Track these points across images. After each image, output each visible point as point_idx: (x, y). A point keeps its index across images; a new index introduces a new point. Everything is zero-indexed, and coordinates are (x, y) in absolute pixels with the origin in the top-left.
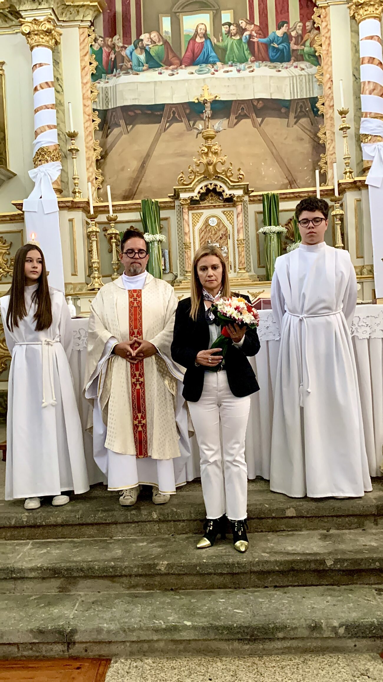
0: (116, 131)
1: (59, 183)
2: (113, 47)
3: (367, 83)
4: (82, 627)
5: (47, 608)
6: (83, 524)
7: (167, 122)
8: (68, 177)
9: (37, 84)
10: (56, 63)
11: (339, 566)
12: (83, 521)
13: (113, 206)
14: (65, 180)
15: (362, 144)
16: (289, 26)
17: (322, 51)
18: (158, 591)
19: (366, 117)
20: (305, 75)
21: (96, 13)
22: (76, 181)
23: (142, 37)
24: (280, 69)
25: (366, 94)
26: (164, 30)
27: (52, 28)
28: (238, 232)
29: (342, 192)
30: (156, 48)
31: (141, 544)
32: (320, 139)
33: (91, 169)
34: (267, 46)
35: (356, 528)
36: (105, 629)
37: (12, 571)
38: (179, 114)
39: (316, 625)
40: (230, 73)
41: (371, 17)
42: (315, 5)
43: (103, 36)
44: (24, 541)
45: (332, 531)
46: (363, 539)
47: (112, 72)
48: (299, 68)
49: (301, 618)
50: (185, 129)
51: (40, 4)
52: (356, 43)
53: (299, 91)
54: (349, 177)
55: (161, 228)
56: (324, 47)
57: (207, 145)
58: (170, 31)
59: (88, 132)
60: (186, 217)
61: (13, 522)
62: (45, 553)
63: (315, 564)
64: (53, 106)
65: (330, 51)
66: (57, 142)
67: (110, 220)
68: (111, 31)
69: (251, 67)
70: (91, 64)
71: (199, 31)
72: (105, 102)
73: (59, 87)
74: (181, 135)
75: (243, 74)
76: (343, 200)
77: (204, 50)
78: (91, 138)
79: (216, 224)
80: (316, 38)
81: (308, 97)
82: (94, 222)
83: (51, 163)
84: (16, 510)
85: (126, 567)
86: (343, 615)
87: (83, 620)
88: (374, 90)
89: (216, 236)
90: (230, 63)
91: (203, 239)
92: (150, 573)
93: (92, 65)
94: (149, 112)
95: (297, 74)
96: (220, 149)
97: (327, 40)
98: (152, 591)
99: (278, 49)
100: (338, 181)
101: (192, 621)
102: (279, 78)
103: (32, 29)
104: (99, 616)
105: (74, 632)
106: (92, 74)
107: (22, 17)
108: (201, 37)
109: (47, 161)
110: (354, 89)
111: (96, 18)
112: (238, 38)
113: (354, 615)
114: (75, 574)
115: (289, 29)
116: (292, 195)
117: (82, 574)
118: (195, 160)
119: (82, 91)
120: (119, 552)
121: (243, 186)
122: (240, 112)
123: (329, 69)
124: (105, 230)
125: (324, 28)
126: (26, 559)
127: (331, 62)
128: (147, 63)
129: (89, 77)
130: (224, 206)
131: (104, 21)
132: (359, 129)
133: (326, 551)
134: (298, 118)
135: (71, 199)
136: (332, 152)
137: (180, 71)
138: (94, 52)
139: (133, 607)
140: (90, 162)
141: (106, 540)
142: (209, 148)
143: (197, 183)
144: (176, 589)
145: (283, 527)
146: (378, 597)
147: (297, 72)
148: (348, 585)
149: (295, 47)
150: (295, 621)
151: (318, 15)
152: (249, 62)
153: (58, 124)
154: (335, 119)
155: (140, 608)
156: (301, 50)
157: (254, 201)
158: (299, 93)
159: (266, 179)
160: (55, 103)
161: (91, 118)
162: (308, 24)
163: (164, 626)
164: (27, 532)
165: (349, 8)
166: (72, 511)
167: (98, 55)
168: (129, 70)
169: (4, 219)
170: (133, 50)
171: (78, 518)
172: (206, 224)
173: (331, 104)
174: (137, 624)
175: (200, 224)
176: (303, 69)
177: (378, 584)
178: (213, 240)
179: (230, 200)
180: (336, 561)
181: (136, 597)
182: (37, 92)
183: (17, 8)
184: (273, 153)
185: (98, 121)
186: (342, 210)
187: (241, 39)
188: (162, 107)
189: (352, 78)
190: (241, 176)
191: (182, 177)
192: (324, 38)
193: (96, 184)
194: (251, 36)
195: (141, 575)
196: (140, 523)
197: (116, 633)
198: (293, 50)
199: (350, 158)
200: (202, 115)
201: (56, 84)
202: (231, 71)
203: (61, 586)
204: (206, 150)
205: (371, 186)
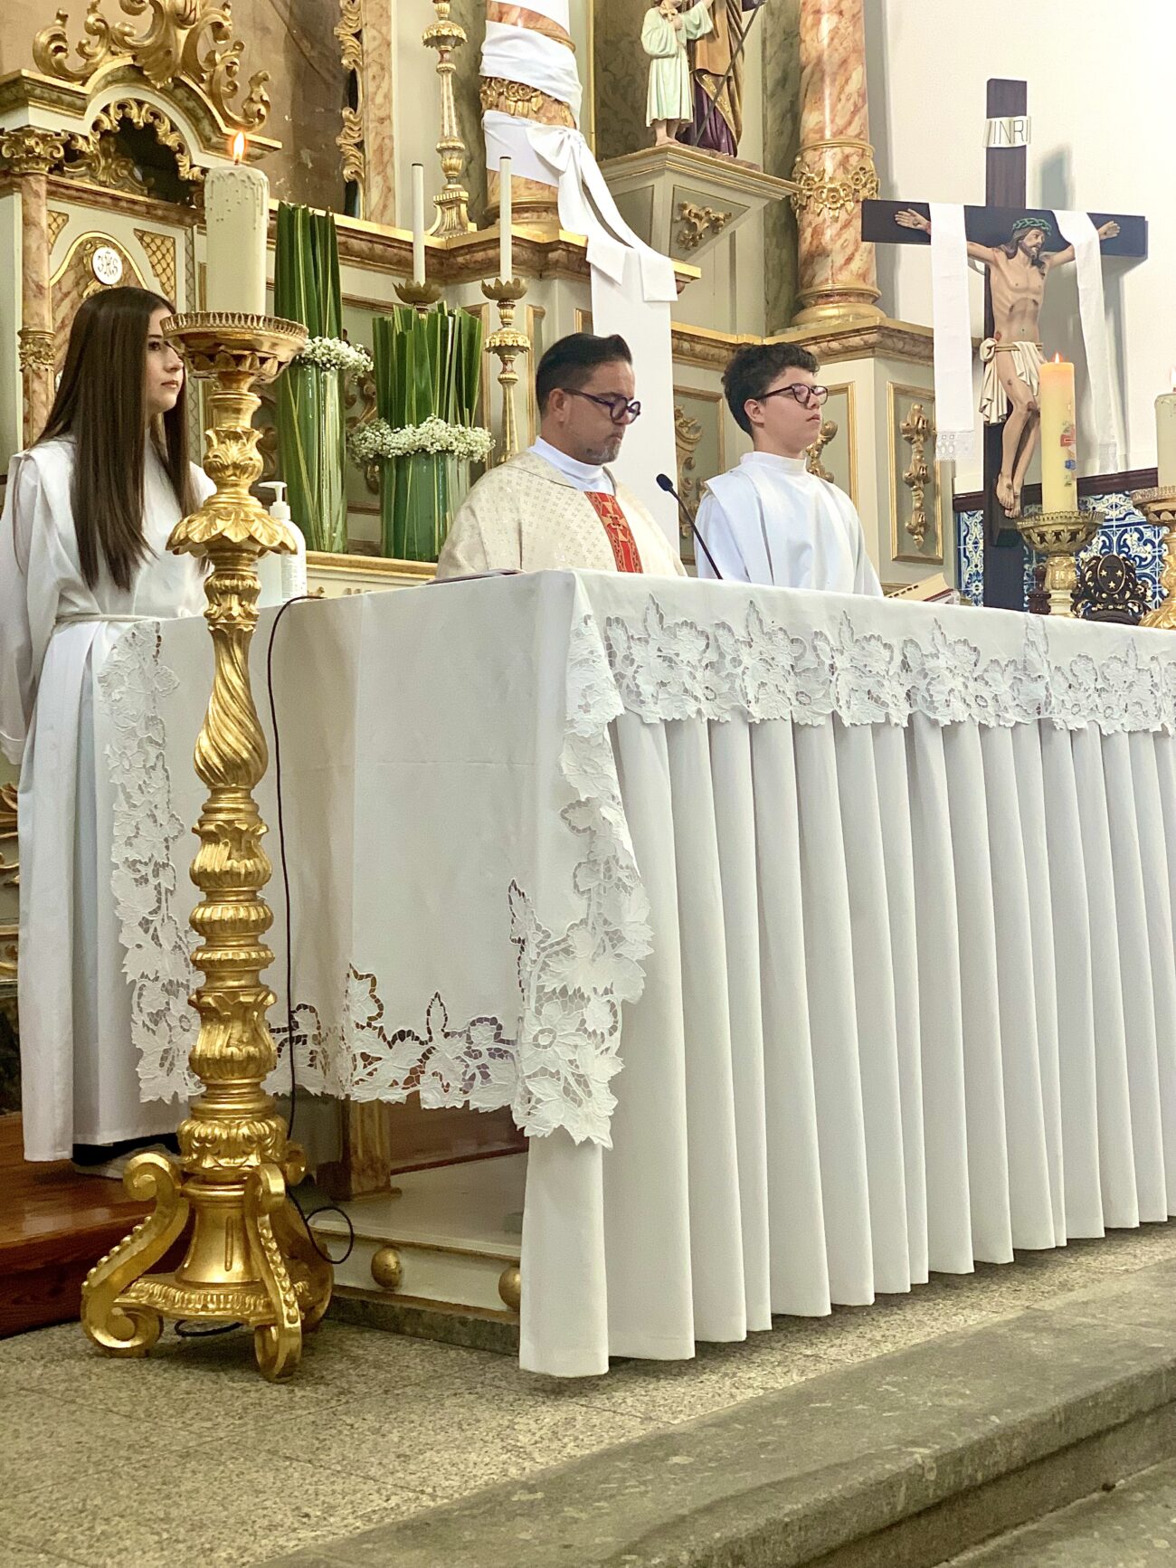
19: (504, 18)
79: (116, 277)
132: (479, 56)
136: (379, 113)
143: (102, 83)
172: (82, 268)
190: (263, 109)
191: (60, 37)
199: (463, 151)
205: (598, 271)
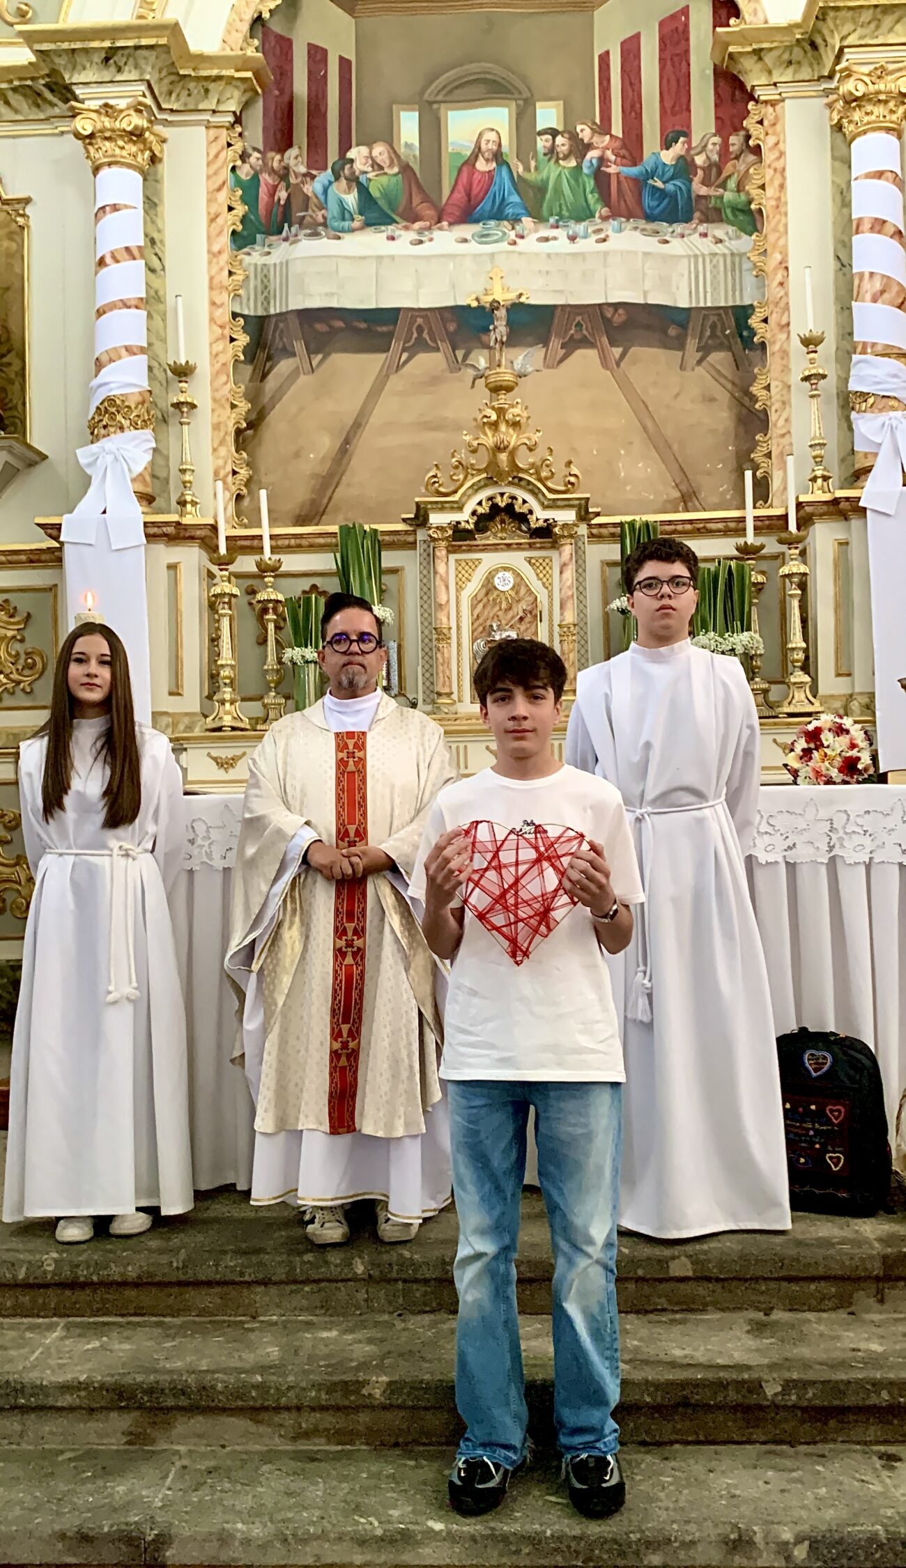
0: (284, 366)
1: (148, 478)
2: (284, 174)
3: (867, 276)
4: (184, 1530)
5: (100, 1483)
6: (186, 1284)
7: (404, 350)
8: (168, 466)
9: (103, 250)
10: (151, 203)
11: (794, 1397)
12: (189, 1276)
13: (272, 537)
14: (162, 474)
15: (853, 415)
16: (689, 143)
17: (765, 201)
18: (364, 1447)
19: (864, 352)
20: (724, 255)
21: (248, 95)
22: (187, 477)
23: (350, 155)
24: (667, 238)
25: (863, 301)
26: (402, 142)
27: (146, 124)
28: (562, 607)
29: (805, 522)
30: (384, 180)
31: (325, 1334)
32: (757, 401)
33: (223, 451)
34: (639, 183)
35: (834, 1309)
36: (239, 1535)
37: (16, 1391)
38: (431, 333)
39: (740, 1536)
40: (551, 242)
41: (880, 128)
42: (751, 97)
43: (261, 147)
44: (47, 1320)
45: (778, 1315)
46: (851, 1334)
47: (280, 233)
48: (710, 238)
49: (705, 1519)
50: (444, 365)
51: (119, 70)
52: (844, 186)
53: (709, 289)
54: (822, 488)
55: (381, 592)
56: (770, 191)
57: (495, 404)
58: (417, 144)
59: (218, 366)
60: (441, 568)
61: (21, 1275)
62: (93, 1349)
63: (738, 1392)
64: (140, 304)
65: (783, 199)
66: (145, 385)
67: (263, 569)
68: (282, 139)
69: (600, 231)
70: (230, 209)
71: (483, 146)
72: (261, 298)
73: (155, 259)
74: (434, 381)
75: (582, 245)
76: (809, 539)
77: (495, 188)
78: (224, 378)
79: (511, 585)
80: (751, 171)
81: (730, 304)
82: (226, 573)
83: (130, 433)
84: (31, 1246)
85: (290, 1388)
86: (804, 1514)
87: (187, 1513)
88: (882, 292)
89: (511, 614)
90: (552, 220)
91: (481, 620)
92: (347, 1403)
93: (234, 212)
94: (363, 325)
95: (706, 252)
96: (525, 414)
97: (778, 175)
98: (348, 1447)
99: (662, 194)
100: (797, 498)
101: (446, 1522)
102: (665, 258)
103: (99, 126)
104: (225, 1503)
105: (163, 1540)
106: (234, 232)
107: (76, 99)
108: (487, 160)
109: (122, 428)
110: (837, 289)
111: (246, 105)
112: (573, 163)
113: (829, 1514)
114: (170, 1402)
115: (690, 148)
116: (688, 527)
117: (183, 1402)
118: (467, 438)
119: (209, 271)
120: (273, 1352)
121: (577, 502)
122: (572, 332)
123: (781, 242)
124: (252, 592)
125: (771, 149)
126: (52, 1362)
127: (786, 226)
128: (361, 214)
129: (226, 239)
130: (530, 545)
131: (264, 115)
132: (846, 380)
133: (766, 1361)
134: (705, 350)
135: (174, 518)
136: (784, 431)
137: (436, 234)
138: (239, 183)
139: (305, 1484)
140: (222, 434)
141: (242, 1322)
142: (501, 411)
143: (470, 491)
144: (407, 1444)
145: (662, 1302)
146: (885, 1473)
147: (706, 246)
148: (815, 1443)
149: (703, 191)
150: (692, 1527)
151: (757, 118)
152: (597, 220)
153: (150, 344)
154: (792, 355)
155: (321, 1485)
156: (717, 197)
157: (600, 536)
158: (709, 295)
159: (628, 488)
160: (143, 295)
161: (227, 332)
162: (733, 139)
163: (379, 1532)
164: (53, 1297)
165: (830, 106)
166: (161, 1251)
167: (249, 190)
168: (320, 228)
169: (15, 558)
170: (330, 183)
171: (178, 1268)
172: (489, 586)
173: (784, 321)
174: (313, 1523)
175: (474, 586)
176: (721, 241)
177: (886, 1442)
178: (504, 622)
179: (545, 533)
180: (788, 1385)
181: (313, 1460)
182: (104, 270)
183: (67, 77)
184: (645, 429)
185: (243, 340)
186: (805, 563)
187: (579, 167)
188: (391, 316)
189: (832, 264)
190: (572, 479)
191: (435, 476)
192: (771, 172)
193: (235, 485)
194: (602, 160)
195: (323, 1409)
196: (323, 1284)
197: (264, 1547)
198: (699, 197)
199: (824, 445)
200: (484, 338)
201: (149, 253)
202: (555, 238)
203: (133, 1429)
204: (494, 417)
205: (873, 510)
